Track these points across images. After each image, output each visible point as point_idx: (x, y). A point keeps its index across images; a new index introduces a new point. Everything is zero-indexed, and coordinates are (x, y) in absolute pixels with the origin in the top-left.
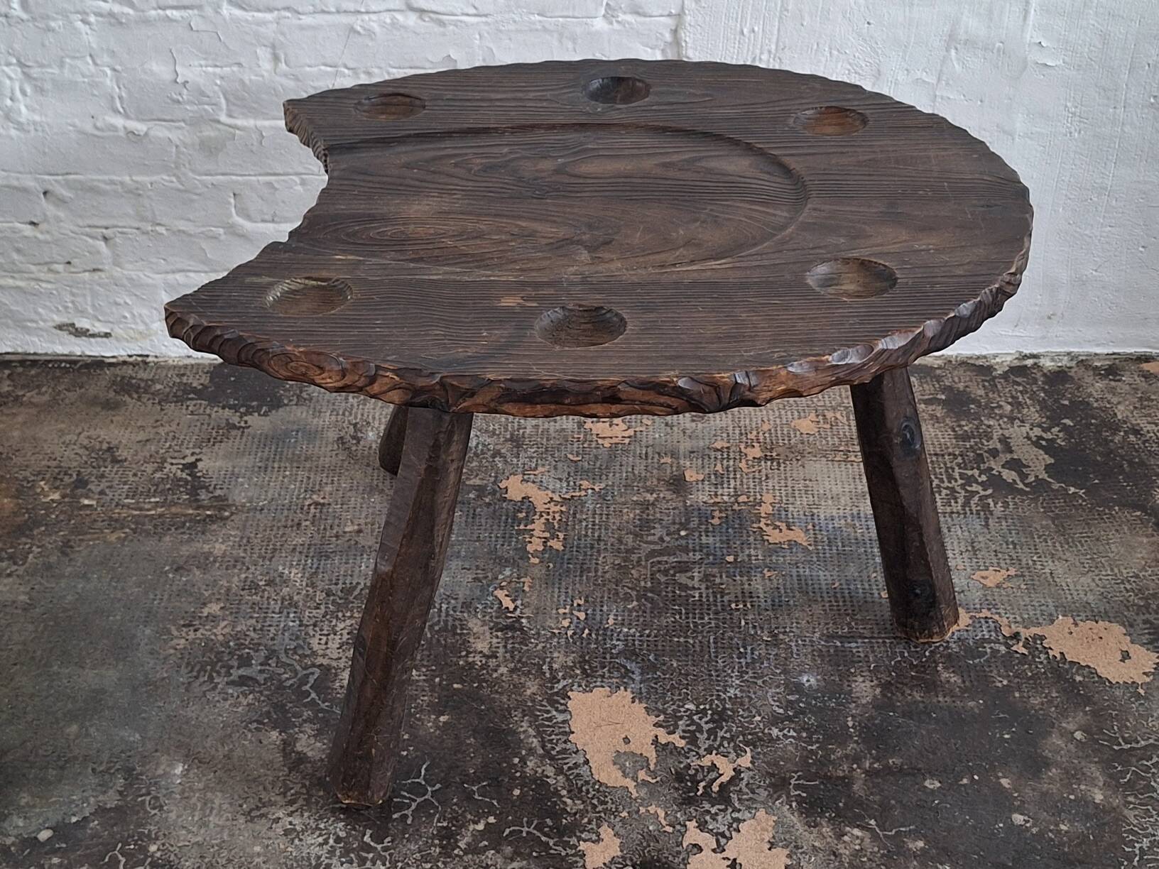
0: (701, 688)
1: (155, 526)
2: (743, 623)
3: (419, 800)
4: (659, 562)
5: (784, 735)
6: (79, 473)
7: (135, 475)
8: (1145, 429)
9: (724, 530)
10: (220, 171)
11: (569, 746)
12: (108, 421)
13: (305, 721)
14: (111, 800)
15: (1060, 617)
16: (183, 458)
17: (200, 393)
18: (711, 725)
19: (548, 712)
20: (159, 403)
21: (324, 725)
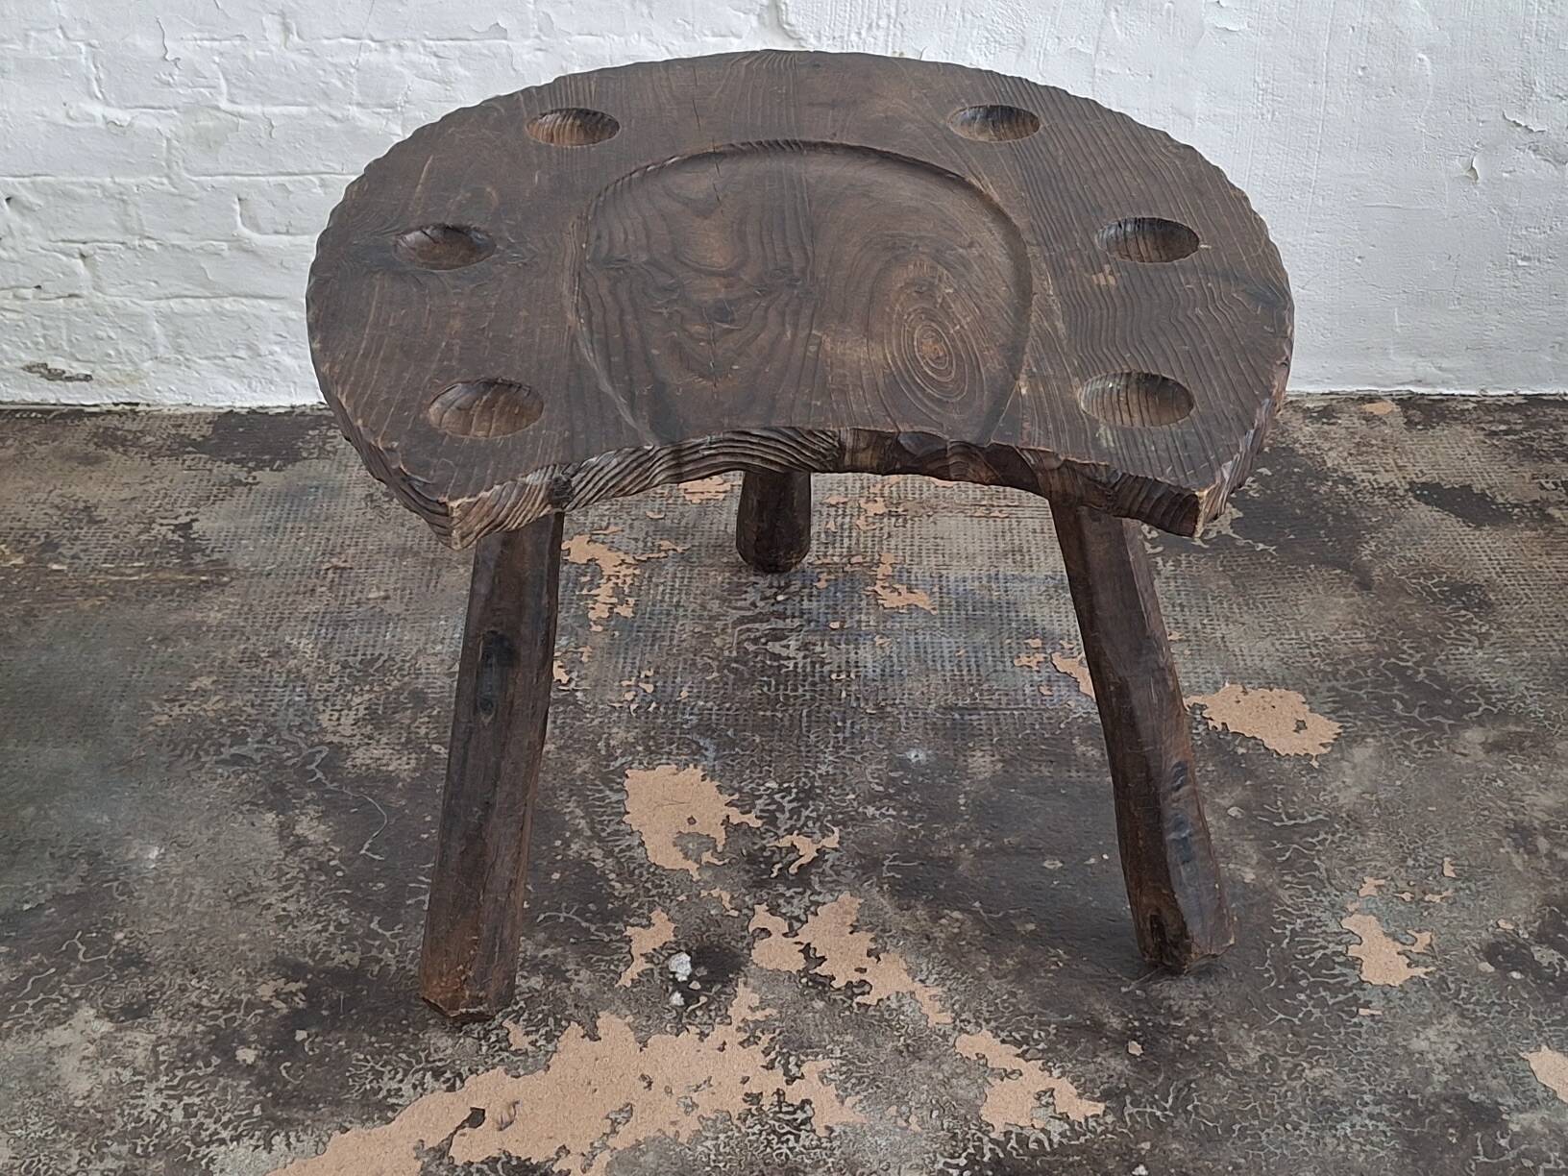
0: (786, 765)
1: (138, 594)
2: (844, 694)
4: (749, 630)
5: (882, 814)
6: (48, 535)
7: (116, 537)
8: (1359, 479)
9: (831, 594)
10: (221, 171)
11: (623, 827)
12: (86, 477)
13: (308, 802)
14: (72, 886)
15: (1227, 685)
16: (176, 518)
17: (199, 446)
18: (795, 804)
19: (600, 791)
20: (150, 457)
21: (331, 807)
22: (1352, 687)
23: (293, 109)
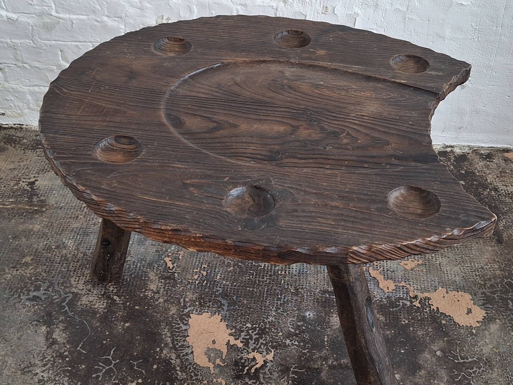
0: (255, 316)
1: (9, 214)
2: (283, 282)
3: (107, 368)
5: (292, 344)
7: (5, 187)
8: (500, 189)
10: (53, 39)
11: (185, 343)
13: (60, 322)
15: (440, 288)
16: (29, 179)
18: (257, 336)
19: (179, 324)
20: (24, 150)
21: (69, 325)
22: (491, 293)
23: (81, 17)
